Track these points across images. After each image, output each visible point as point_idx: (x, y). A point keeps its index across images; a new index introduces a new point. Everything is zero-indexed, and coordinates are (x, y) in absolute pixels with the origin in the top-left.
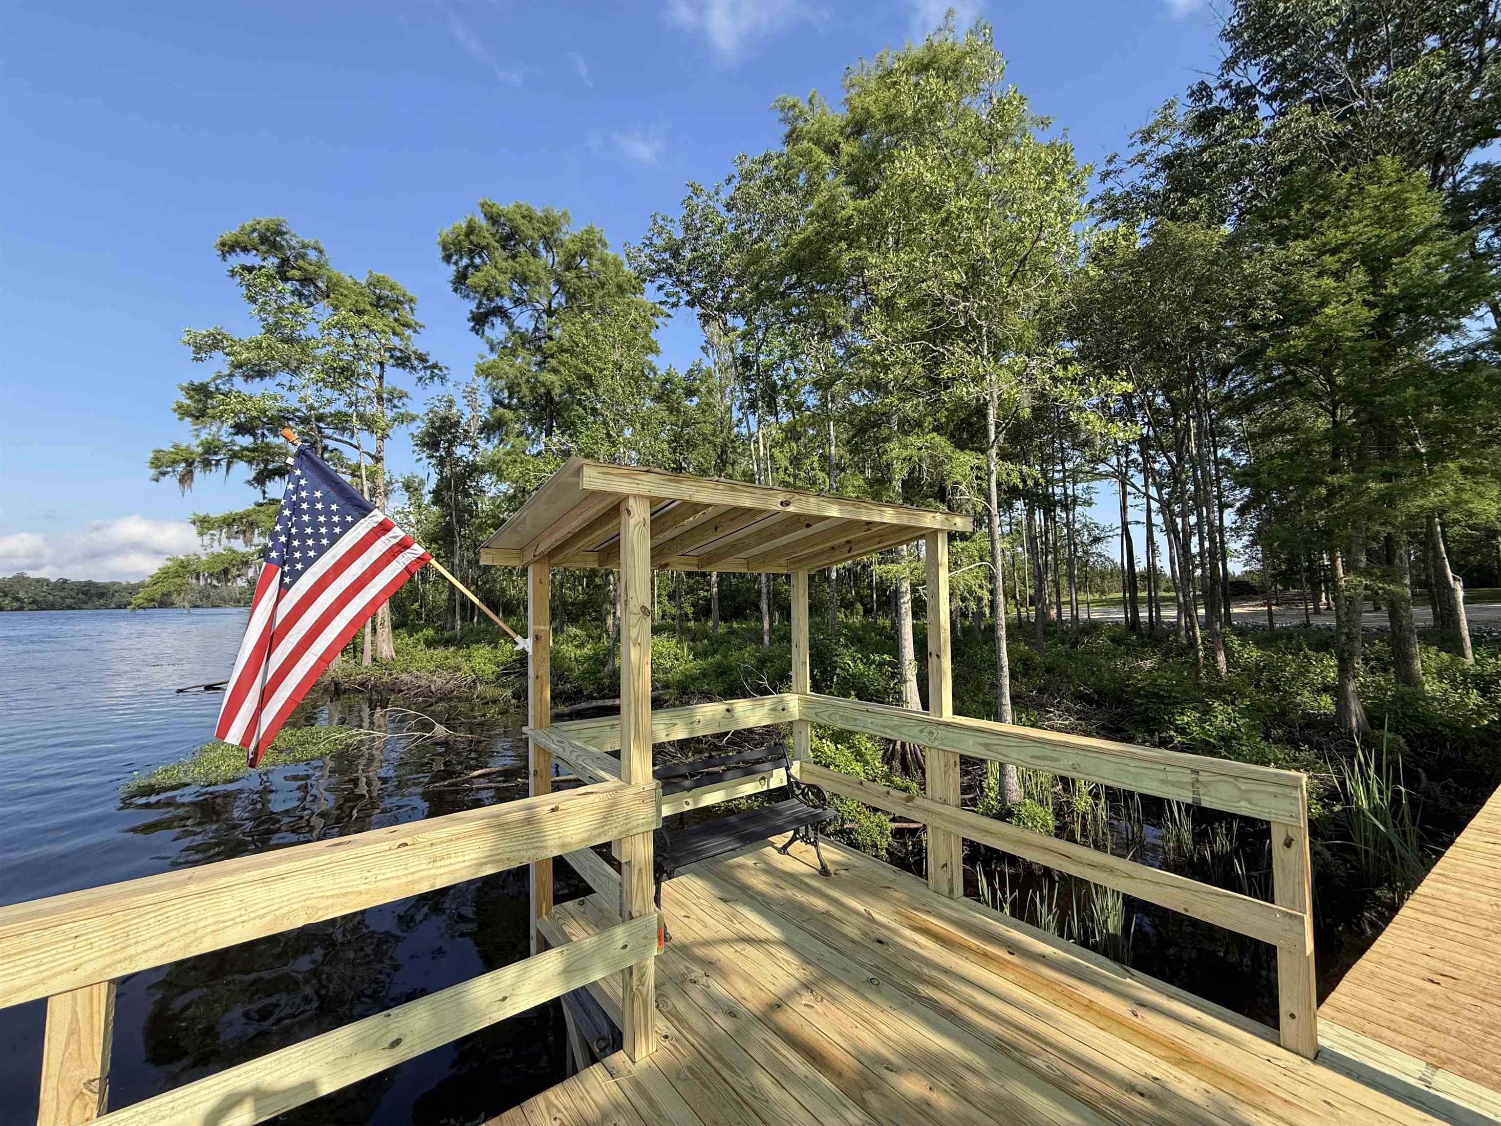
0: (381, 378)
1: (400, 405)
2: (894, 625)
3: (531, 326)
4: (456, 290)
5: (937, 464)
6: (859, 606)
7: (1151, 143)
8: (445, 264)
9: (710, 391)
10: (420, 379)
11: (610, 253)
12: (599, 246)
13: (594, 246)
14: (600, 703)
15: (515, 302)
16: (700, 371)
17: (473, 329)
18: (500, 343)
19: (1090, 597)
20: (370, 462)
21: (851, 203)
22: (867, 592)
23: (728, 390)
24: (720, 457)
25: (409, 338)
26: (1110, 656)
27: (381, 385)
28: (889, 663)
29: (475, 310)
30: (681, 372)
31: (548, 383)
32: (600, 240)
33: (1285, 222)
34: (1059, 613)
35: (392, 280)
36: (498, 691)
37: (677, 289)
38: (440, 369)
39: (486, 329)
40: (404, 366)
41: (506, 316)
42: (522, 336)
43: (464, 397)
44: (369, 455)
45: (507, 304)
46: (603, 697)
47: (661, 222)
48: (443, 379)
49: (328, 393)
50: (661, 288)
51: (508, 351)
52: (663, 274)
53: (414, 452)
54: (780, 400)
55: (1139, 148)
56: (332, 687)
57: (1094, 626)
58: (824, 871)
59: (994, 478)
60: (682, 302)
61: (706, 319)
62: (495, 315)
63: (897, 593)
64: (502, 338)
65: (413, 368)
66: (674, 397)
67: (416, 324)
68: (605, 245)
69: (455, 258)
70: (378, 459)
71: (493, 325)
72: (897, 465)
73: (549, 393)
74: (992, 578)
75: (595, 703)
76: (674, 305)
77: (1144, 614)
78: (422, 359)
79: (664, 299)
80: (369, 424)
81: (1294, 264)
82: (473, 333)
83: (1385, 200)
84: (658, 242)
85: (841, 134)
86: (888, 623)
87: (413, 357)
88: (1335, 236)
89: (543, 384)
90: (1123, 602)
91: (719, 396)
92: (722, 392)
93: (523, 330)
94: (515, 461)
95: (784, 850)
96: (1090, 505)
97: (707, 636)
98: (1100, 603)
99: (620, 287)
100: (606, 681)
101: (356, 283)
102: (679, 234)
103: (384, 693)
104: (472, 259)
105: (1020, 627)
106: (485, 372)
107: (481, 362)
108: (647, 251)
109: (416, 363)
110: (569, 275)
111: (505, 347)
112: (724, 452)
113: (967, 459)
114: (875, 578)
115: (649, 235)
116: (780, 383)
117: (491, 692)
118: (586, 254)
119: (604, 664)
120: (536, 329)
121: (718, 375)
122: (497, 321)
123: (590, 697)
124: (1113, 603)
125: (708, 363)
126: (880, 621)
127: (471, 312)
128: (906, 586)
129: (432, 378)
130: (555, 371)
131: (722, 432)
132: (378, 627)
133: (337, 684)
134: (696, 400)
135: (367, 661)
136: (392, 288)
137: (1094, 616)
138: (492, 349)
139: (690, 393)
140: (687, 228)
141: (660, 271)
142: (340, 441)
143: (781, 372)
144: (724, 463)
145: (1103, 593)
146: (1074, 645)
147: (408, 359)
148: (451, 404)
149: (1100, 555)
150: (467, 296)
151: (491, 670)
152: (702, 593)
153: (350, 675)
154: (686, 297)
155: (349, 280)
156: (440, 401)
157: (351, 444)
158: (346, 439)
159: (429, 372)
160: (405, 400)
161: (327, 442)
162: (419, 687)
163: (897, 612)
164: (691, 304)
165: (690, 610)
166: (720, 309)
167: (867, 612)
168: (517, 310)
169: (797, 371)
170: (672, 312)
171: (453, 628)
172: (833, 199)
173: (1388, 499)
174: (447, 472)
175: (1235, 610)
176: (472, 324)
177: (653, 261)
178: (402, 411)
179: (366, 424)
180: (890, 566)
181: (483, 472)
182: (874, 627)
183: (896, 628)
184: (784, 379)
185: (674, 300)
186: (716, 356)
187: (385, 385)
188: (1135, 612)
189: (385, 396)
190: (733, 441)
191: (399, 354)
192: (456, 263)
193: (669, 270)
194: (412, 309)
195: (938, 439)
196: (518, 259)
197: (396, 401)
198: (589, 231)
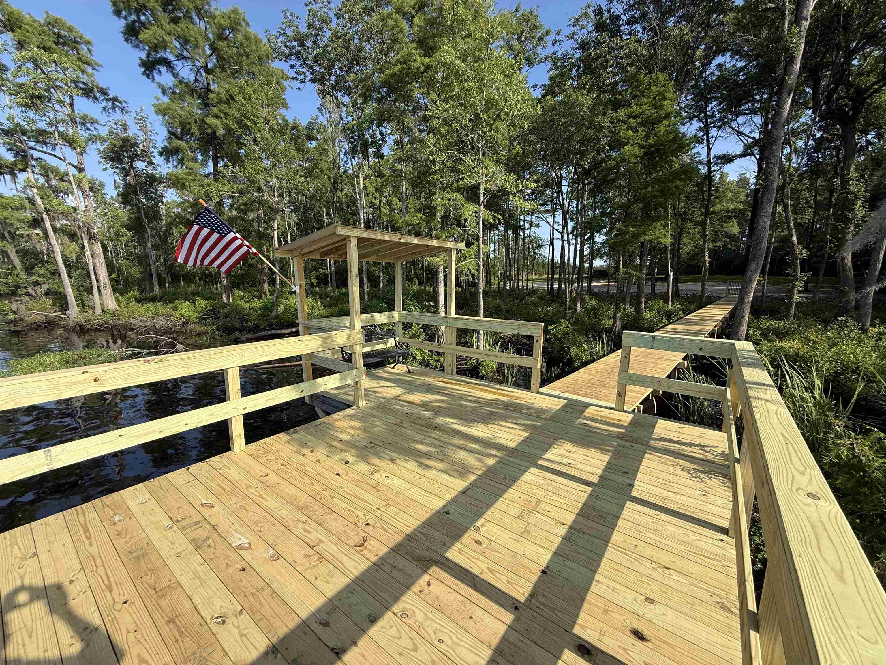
0: (71, 104)
1: (92, 129)
2: (435, 290)
3: (192, 77)
4: (127, 40)
5: (456, 208)
6: (416, 280)
7: (578, 28)
8: (116, 17)
9: (325, 141)
10: (104, 108)
11: (251, 31)
12: (243, 24)
13: (239, 24)
14: (273, 332)
15: (177, 56)
16: (317, 124)
17: (144, 73)
18: (170, 88)
19: (534, 277)
20: (75, 172)
21: (419, 59)
22: (420, 272)
23: (337, 141)
24: (333, 185)
25: (92, 75)
26: (536, 305)
27: (73, 110)
28: (433, 306)
29: (145, 59)
30: (304, 123)
31: (213, 126)
32: (244, 20)
33: (620, 97)
34: (518, 285)
35: (69, 23)
36: (203, 328)
37: (304, 70)
38: (120, 102)
39: (155, 74)
40: (88, 97)
41: (170, 66)
42: (187, 85)
43: (136, 123)
44: (73, 165)
45: (171, 58)
46: (273, 329)
47: (290, 18)
48: (122, 110)
49: (31, 114)
50: (292, 67)
51: (177, 96)
52: (293, 58)
53: (100, 162)
54: (370, 150)
55: (572, 29)
56: (78, 328)
57: (534, 291)
58: (409, 372)
59: (481, 220)
60: (307, 80)
61: (323, 93)
62: (161, 64)
63: (437, 272)
64: (171, 85)
65: (96, 98)
66: (300, 141)
67: (96, 63)
68: (247, 24)
69: (124, 13)
70: (81, 170)
71: (160, 71)
72: (439, 207)
73: (214, 133)
74: (478, 265)
75: (270, 332)
76: (302, 81)
77: (556, 286)
78: (104, 92)
79: (295, 75)
80: (70, 142)
81: (619, 121)
82: (145, 77)
83: (657, 95)
84: (289, 32)
85: (414, 8)
86: (432, 289)
87: (96, 89)
88: (635, 110)
89: (210, 126)
90: (547, 280)
91: (331, 145)
92: (333, 142)
93: (186, 81)
94: (194, 180)
95: (394, 367)
96: (538, 227)
97: (328, 296)
98: (540, 280)
99: (260, 59)
100: (274, 321)
101: (35, 21)
102: (303, 29)
103: (122, 330)
104: (138, 16)
105: (499, 292)
106: (162, 111)
107: (157, 103)
108: (282, 38)
109: (98, 95)
110: (222, 44)
111: (174, 93)
112: (335, 182)
113: (471, 207)
114: (425, 264)
115: (283, 26)
116: (370, 139)
117: (199, 328)
118: (234, 30)
119: (271, 311)
120: (196, 80)
121: (330, 130)
122: (163, 69)
123: (265, 329)
124: (544, 280)
125: (323, 119)
126: (428, 288)
127: (141, 59)
128: (441, 269)
129: (114, 108)
130: (217, 117)
131: (334, 169)
132: (102, 289)
133: (81, 326)
134: (314, 143)
135: (99, 311)
136: (70, 30)
137: (535, 287)
138: (164, 92)
139: (310, 138)
140: (310, 27)
141: (291, 55)
142: (45, 153)
143: (371, 132)
144: (336, 189)
145: (540, 275)
146: (521, 301)
147: (91, 90)
148: (125, 128)
149: (541, 255)
150: (137, 46)
151: (194, 316)
152: (322, 271)
153: (89, 320)
154: (309, 76)
155: (28, 16)
156: (116, 124)
157: (55, 156)
158: (49, 151)
159: (110, 104)
160: (96, 125)
161: (32, 152)
162: (145, 327)
163: (437, 283)
164: (313, 81)
165: (315, 281)
166: (333, 88)
167: (421, 283)
168: (179, 63)
169: (381, 133)
170: (301, 86)
171: (152, 290)
172: (409, 54)
173: (636, 236)
174: (130, 179)
175: (593, 285)
176: (143, 69)
177: (286, 46)
178: (95, 133)
179: (68, 142)
180: (434, 258)
181: (160, 183)
182: (424, 291)
183: (436, 292)
184: (373, 137)
185: (300, 77)
186: (328, 116)
187: (76, 111)
188: (552, 285)
189: (78, 120)
190: (341, 176)
191: (82, 86)
192: (126, 18)
193: (298, 55)
194: (90, 51)
195: (459, 196)
196: (180, 25)
197: (88, 125)
198: (235, 11)
